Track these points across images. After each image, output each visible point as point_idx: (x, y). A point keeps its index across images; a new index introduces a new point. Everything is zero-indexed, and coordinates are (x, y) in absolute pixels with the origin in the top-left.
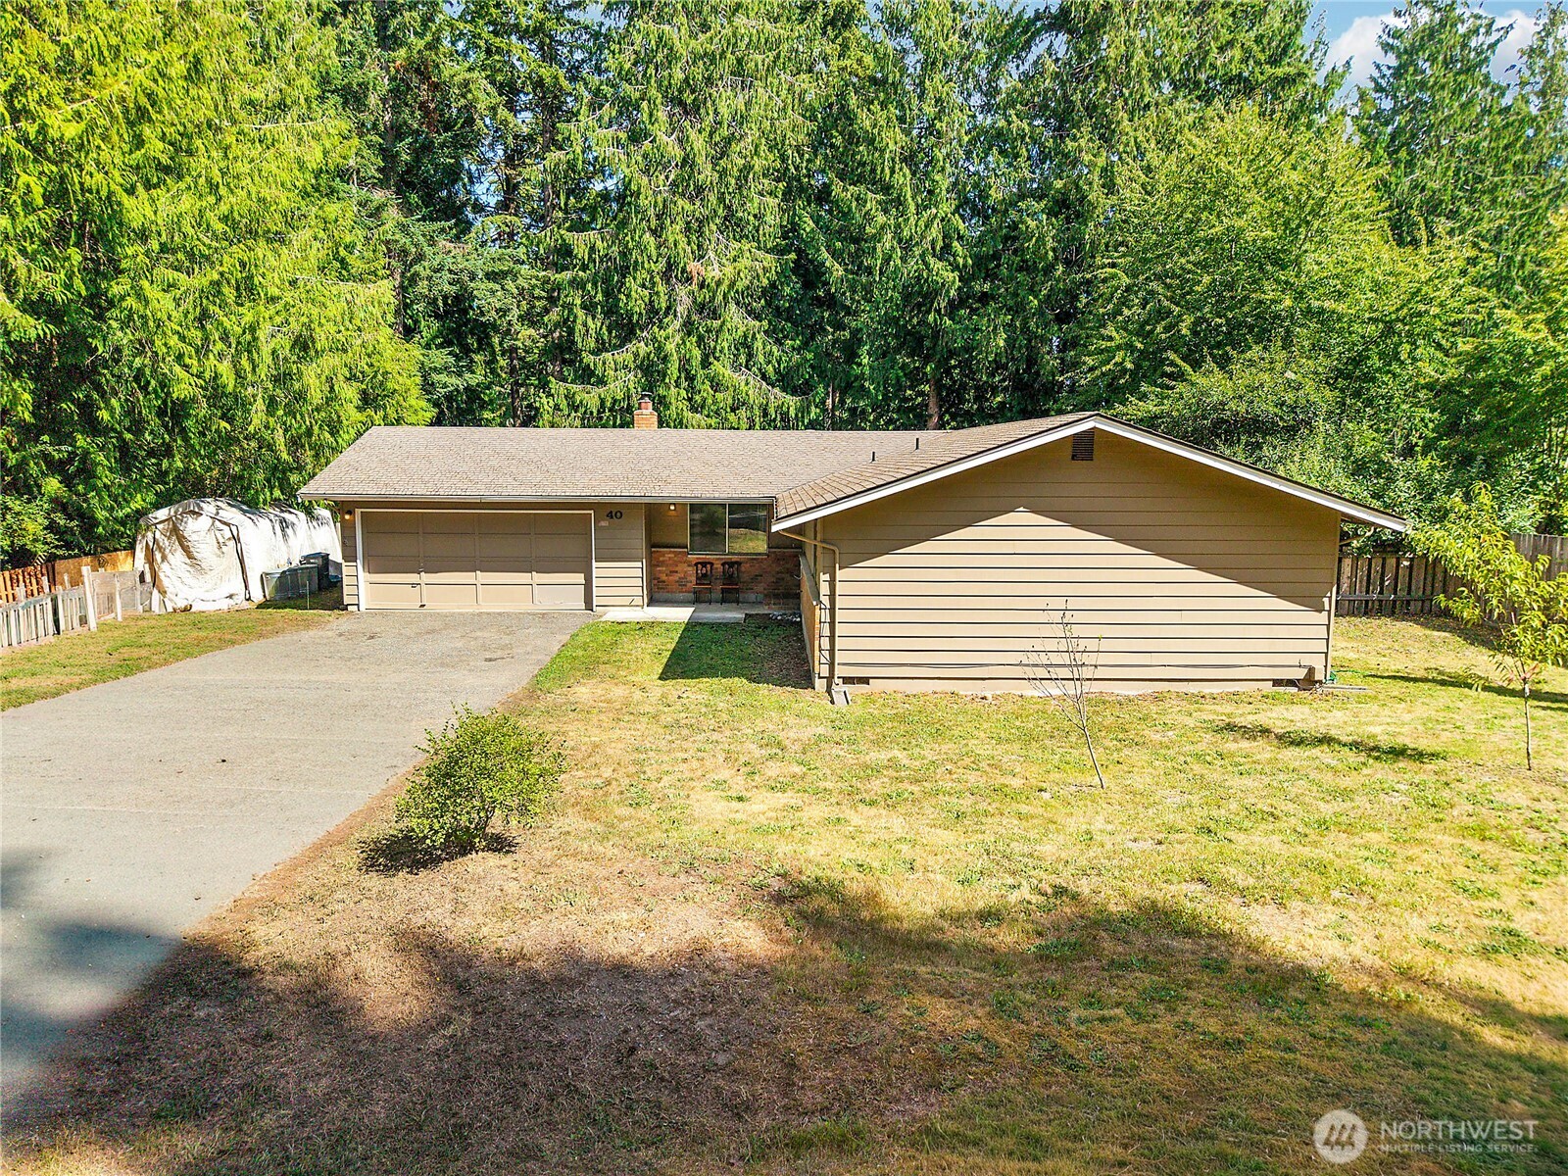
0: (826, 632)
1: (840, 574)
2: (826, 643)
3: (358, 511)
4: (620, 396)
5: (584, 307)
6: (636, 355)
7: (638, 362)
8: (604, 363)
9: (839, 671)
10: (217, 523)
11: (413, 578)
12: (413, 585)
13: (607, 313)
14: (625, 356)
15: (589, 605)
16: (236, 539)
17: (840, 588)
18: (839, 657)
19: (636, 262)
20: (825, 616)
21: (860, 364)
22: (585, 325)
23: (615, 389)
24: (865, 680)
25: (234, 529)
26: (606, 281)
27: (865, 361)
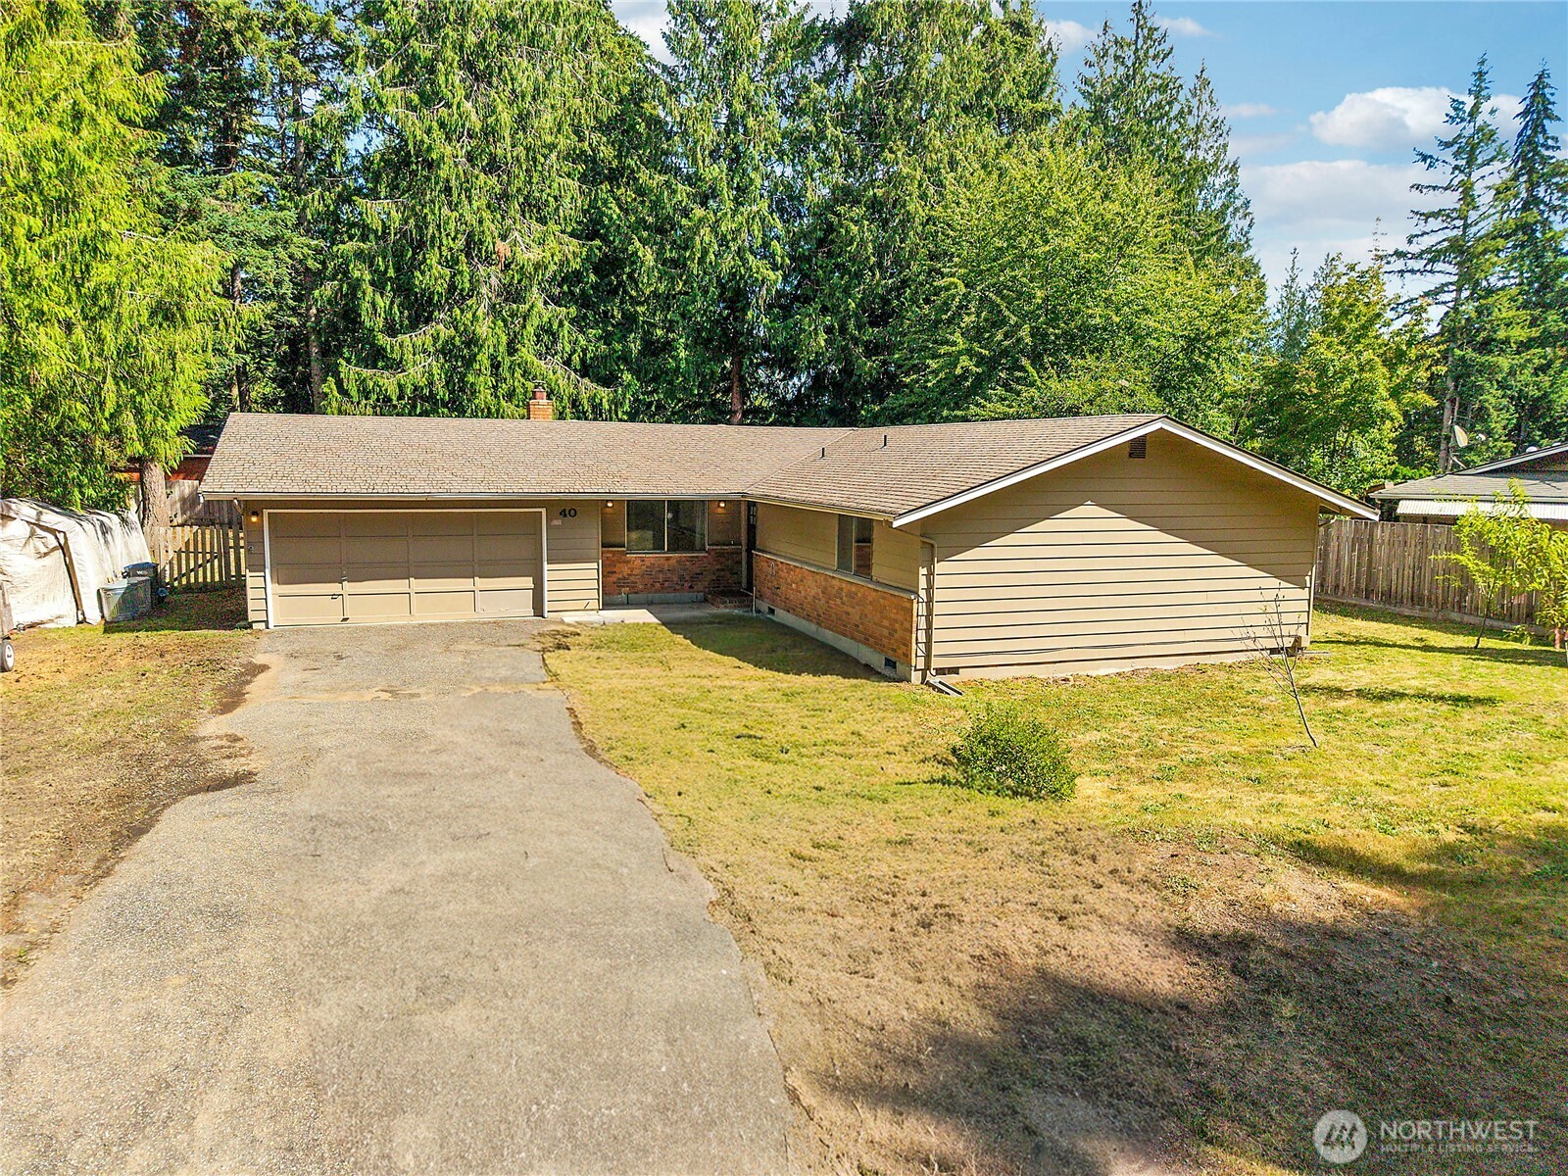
0: (923, 625)
1: (939, 567)
2: (922, 637)
3: (266, 512)
4: (422, 382)
5: (372, 283)
6: (436, 339)
7: (439, 345)
8: (401, 346)
9: (936, 663)
10: (38, 531)
11: (335, 588)
12: (334, 596)
13: (396, 291)
14: (424, 337)
15: (538, 609)
16: (64, 548)
17: (938, 581)
18: (936, 649)
19: (433, 237)
20: (923, 609)
21: (675, 358)
22: (374, 304)
23: (415, 373)
24: (955, 670)
25: (61, 537)
26: (398, 255)
27: (683, 354)
